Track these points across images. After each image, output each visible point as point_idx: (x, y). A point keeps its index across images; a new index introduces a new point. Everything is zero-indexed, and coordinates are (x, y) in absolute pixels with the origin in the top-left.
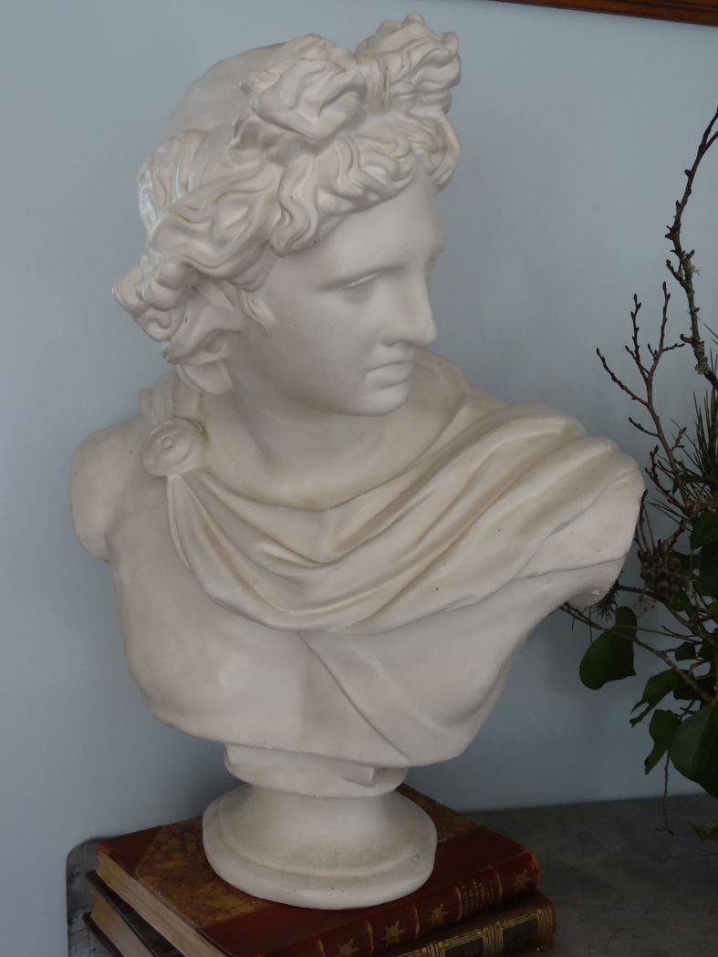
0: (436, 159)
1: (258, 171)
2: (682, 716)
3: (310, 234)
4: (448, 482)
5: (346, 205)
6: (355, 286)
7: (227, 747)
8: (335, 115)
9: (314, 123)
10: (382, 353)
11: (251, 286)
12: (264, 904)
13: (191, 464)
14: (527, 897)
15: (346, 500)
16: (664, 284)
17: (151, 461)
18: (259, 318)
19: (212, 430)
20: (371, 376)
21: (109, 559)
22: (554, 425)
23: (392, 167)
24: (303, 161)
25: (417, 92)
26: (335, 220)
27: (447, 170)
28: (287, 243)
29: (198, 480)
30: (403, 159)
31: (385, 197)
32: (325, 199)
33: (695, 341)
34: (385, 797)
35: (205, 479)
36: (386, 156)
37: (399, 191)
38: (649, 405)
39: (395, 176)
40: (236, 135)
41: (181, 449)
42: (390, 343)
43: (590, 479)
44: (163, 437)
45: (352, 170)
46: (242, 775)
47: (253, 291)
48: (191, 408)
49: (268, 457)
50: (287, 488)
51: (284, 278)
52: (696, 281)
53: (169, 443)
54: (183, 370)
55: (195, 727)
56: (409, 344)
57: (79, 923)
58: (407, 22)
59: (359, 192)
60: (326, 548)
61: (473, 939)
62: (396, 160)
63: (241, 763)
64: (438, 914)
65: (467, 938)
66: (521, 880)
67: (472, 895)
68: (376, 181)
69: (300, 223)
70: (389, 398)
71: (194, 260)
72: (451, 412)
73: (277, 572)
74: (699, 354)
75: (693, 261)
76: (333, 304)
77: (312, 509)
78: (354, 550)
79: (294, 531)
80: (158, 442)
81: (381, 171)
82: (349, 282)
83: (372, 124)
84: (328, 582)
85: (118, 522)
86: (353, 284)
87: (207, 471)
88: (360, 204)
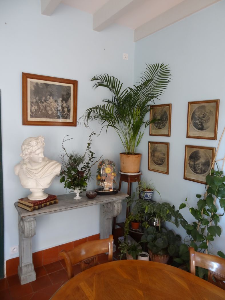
1: (30, 148)
4: (46, 167)
6: (38, 154)
8: (36, 144)
9: (34, 145)
10: (40, 158)
13: (25, 167)
14: (56, 199)
15: (38, 169)
16: (63, 151)
17: (22, 167)
18: (31, 156)
19: (27, 164)
20: (39, 160)
21: (18, 175)
22: (55, 162)
24: (34, 147)
25: (41, 141)
27: (44, 146)
29: (26, 168)
30: (41, 146)
32: (35, 149)
34: (43, 191)
37: (41, 148)
38: (63, 159)
41: (24, 166)
43: (57, 166)
45: (37, 147)
46: (31, 191)
48: (25, 163)
49: (32, 166)
50: (34, 168)
51: (33, 154)
52: (66, 150)
55: (27, 188)
56: (42, 158)
57: (17, 207)
58: (41, 136)
60: (37, 173)
63: (31, 190)
64: (48, 200)
65: (50, 202)
66: (55, 198)
67: (51, 199)
69: (34, 151)
70: (41, 161)
72: (47, 161)
73: (33, 175)
74: (67, 155)
76: (36, 155)
77: (36, 170)
78: (39, 172)
79: (35, 172)
80: (22, 165)
81: (39, 147)
83: (38, 144)
84: (37, 175)
85: (19, 172)
87: (27, 167)
88: (38, 149)
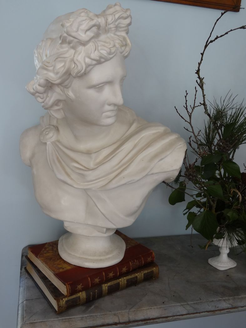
0: (123, 48)
2: (197, 214)
3: (83, 71)
4: (128, 146)
5: (94, 62)
7: (64, 222)
8: (90, 34)
9: (83, 36)
10: (107, 107)
11: (67, 87)
12: (74, 266)
13: (53, 139)
14: (151, 264)
15: (98, 151)
16: (196, 87)
17: (42, 138)
18: (70, 96)
19: (60, 129)
20: (104, 114)
21: (31, 166)
23: (108, 50)
24: (81, 48)
25: (117, 28)
26: (91, 67)
27: (127, 52)
28: (76, 74)
29: (55, 144)
30: (112, 48)
31: (107, 60)
32: (88, 60)
33: (204, 104)
34: (110, 236)
35: (58, 143)
36: (106, 47)
37: (111, 58)
38: (190, 123)
39: (110, 53)
40: (60, 40)
41: (51, 134)
42: (109, 105)
44: (46, 131)
45: (96, 51)
46: (68, 230)
47: (68, 88)
49: (76, 137)
50: (82, 146)
51: (76, 84)
52: (204, 87)
53: (47, 133)
54: (50, 111)
55: (54, 216)
56: (115, 105)
57: (23, 269)
58: (115, 5)
59: (98, 58)
60: (92, 165)
61: (135, 276)
62: (110, 48)
64: (124, 269)
65: (133, 276)
66: (149, 259)
67: (134, 264)
68: (104, 55)
69: (79, 68)
70: (110, 121)
71: (49, 79)
73: (77, 172)
74: (206, 108)
75: (204, 80)
76: (92, 93)
77: (88, 153)
78: (100, 166)
79: (83, 160)
80: (44, 132)
81: (105, 52)
82: (96, 86)
85: (33, 156)
86: (97, 87)
87: (59, 141)
